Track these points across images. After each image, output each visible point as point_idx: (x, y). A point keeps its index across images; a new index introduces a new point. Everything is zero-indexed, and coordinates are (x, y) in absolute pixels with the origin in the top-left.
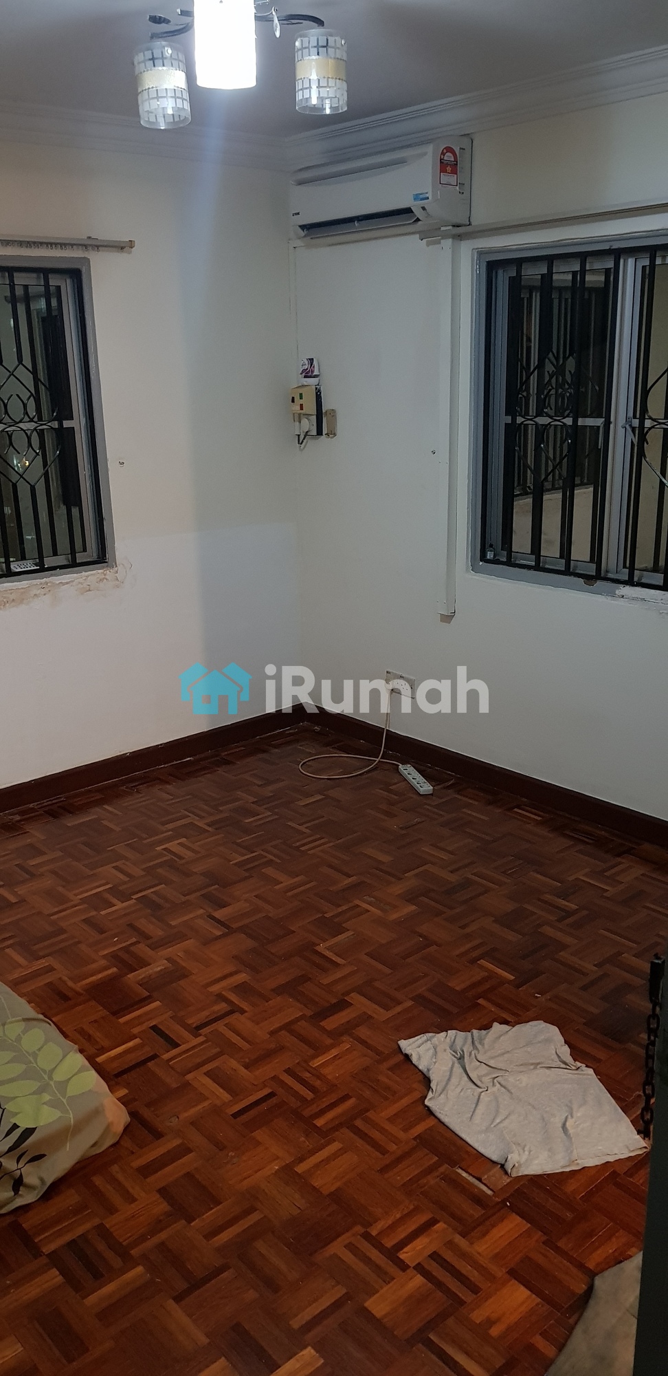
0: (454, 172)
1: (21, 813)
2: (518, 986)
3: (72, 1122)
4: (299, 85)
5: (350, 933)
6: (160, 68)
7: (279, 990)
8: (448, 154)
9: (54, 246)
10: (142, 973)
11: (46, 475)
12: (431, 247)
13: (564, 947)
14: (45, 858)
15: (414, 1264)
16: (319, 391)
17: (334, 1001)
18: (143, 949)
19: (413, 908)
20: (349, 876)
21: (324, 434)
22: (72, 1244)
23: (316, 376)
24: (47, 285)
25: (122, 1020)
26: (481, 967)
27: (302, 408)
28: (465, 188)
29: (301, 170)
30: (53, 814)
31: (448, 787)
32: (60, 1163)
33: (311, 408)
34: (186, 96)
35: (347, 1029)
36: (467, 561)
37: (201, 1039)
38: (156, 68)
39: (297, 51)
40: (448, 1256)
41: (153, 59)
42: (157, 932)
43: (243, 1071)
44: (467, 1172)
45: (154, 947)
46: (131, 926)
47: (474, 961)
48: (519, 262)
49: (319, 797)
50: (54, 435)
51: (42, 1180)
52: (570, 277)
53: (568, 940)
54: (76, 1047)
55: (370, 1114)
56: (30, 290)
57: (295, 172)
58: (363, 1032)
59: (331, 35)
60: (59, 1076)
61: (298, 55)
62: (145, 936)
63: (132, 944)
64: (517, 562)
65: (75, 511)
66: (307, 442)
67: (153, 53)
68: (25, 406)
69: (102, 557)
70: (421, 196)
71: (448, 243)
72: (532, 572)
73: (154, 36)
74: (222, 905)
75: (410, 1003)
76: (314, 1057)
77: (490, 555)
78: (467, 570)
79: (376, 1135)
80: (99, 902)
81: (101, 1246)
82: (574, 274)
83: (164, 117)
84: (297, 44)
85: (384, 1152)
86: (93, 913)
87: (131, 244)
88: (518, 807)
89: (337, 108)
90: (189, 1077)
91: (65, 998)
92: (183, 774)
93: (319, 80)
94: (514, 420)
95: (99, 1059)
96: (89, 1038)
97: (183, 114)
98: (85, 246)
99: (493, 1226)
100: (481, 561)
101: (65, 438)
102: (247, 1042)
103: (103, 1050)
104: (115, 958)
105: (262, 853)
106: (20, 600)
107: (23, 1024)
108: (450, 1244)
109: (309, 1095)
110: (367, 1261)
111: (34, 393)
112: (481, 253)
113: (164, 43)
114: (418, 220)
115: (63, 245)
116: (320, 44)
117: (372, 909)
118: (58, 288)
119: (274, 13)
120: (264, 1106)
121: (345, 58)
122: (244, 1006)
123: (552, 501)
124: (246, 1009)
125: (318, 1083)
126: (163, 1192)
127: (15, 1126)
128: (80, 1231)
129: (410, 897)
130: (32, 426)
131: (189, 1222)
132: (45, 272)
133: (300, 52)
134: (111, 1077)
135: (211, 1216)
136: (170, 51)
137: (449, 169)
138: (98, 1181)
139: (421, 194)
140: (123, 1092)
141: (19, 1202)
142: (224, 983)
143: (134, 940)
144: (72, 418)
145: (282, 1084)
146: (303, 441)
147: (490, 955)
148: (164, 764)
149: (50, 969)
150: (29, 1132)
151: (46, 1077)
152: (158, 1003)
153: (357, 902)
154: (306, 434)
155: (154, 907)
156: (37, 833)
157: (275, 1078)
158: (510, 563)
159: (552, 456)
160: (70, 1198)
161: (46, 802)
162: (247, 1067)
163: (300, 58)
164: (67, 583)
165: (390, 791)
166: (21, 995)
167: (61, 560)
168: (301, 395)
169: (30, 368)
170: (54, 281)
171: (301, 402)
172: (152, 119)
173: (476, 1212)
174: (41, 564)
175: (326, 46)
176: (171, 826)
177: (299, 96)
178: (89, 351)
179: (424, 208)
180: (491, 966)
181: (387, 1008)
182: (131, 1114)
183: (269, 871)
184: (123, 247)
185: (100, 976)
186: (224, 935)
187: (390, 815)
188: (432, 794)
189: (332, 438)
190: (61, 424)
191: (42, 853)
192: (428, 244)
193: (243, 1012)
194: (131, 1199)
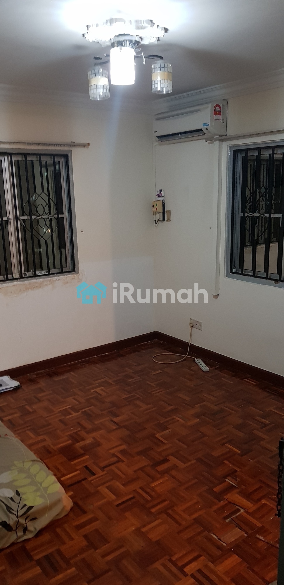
0: (220, 114)
1: (37, 375)
2: (242, 456)
3: (49, 505)
4: (153, 83)
5: (170, 430)
6: (98, 77)
7: (139, 453)
8: (218, 107)
9: (57, 145)
10: (82, 444)
11: (52, 236)
12: (210, 144)
13: (263, 439)
14: (45, 394)
15: (190, 574)
16: (164, 202)
17: (162, 459)
18: (83, 433)
19: (198, 420)
20: (171, 405)
21: (166, 220)
22: (47, 557)
23: (163, 197)
24: (54, 161)
25: (73, 463)
26: (226, 447)
27: (156, 210)
28: (224, 121)
29: (157, 114)
30: (50, 375)
31: (215, 369)
32: (43, 522)
33: (160, 209)
34: (108, 87)
35: (167, 471)
36: (224, 273)
37: (105, 472)
38: (96, 77)
39: (152, 69)
40: (205, 571)
41: (95, 73)
42: (89, 426)
43: (122, 487)
44: (215, 535)
45: (88, 432)
46: (79, 423)
47: (223, 444)
48: (246, 150)
49: (160, 371)
50: (56, 220)
51: (35, 529)
52: (268, 156)
53: (265, 437)
54: (52, 473)
55: (175, 508)
56: (48, 162)
57: (155, 115)
58: (174, 473)
59: (166, 63)
60: (44, 485)
61: (153, 71)
62: (84, 428)
63: (79, 431)
64: (246, 273)
65: (63, 251)
66: (158, 224)
67: (95, 71)
68: (44, 209)
69: (73, 269)
70: (206, 124)
71: (217, 143)
72: (252, 278)
73: (96, 64)
74: (116, 416)
75: (194, 461)
76: (152, 482)
77: (234, 270)
78: (224, 277)
79: (177, 517)
80: (66, 412)
81: (58, 558)
82: (270, 155)
83: (99, 95)
84: (152, 66)
85: (180, 524)
86: (63, 417)
87: (88, 144)
88: (246, 378)
89: (168, 91)
90: (99, 488)
91: (50, 452)
92: (104, 360)
93: (161, 81)
94: (244, 214)
95: (62, 479)
96: (58, 470)
97: (107, 95)
98: (70, 146)
99: (226, 559)
100: (230, 273)
101: (60, 222)
102: (124, 474)
103: (64, 475)
104: (71, 437)
105: (135, 394)
106: (40, 286)
107: (31, 463)
108: (206, 566)
109: (149, 498)
110: (170, 571)
111: (48, 204)
112: (231, 147)
113: (99, 67)
114: (205, 134)
115: (61, 145)
116: (161, 67)
117: (180, 420)
118: (59, 162)
119: (143, 55)
120: (130, 502)
121: (171, 72)
122: (124, 459)
123: (261, 248)
124: (124, 460)
125: (153, 494)
126: (86, 537)
127: (25, 505)
128: (49, 551)
129: (197, 416)
130: (47, 216)
131: (95, 550)
132: (53, 156)
133: (153, 70)
134: (66, 487)
135: (105, 548)
136: (102, 70)
137: (217, 113)
138: (58, 530)
139: (206, 123)
140: (71, 493)
141: (25, 537)
142: (115, 449)
143: (79, 429)
144: (63, 213)
145: (138, 493)
146: (157, 223)
147: (230, 442)
148: (96, 355)
149: (44, 440)
150: (31, 508)
151: (39, 485)
152: (87, 457)
153: (175, 417)
154: (158, 220)
155: (88, 416)
156: (43, 383)
157: (135, 491)
158: (242, 274)
159: (260, 229)
160: (47, 537)
161: (47, 370)
162: (123, 485)
163: (153, 72)
164: (59, 280)
165: (191, 370)
166: (32, 450)
167: (56, 271)
168: (156, 204)
169: (47, 194)
170: (57, 159)
171: (156, 207)
172: (95, 96)
173: (219, 553)
174: (49, 272)
175: (164, 67)
176: (97, 382)
177: (153, 87)
178: (70, 187)
179: (207, 129)
180: (231, 447)
181: (184, 463)
182: (75, 503)
183: (138, 402)
184: (86, 145)
185: (64, 444)
186: (116, 429)
187: (190, 380)
188: (208, 372)
189: (169, 221)
190: (58, 216)
191: (44, 392)
192: (209, 143)
193: (123, 461)
194: (72, 539)
